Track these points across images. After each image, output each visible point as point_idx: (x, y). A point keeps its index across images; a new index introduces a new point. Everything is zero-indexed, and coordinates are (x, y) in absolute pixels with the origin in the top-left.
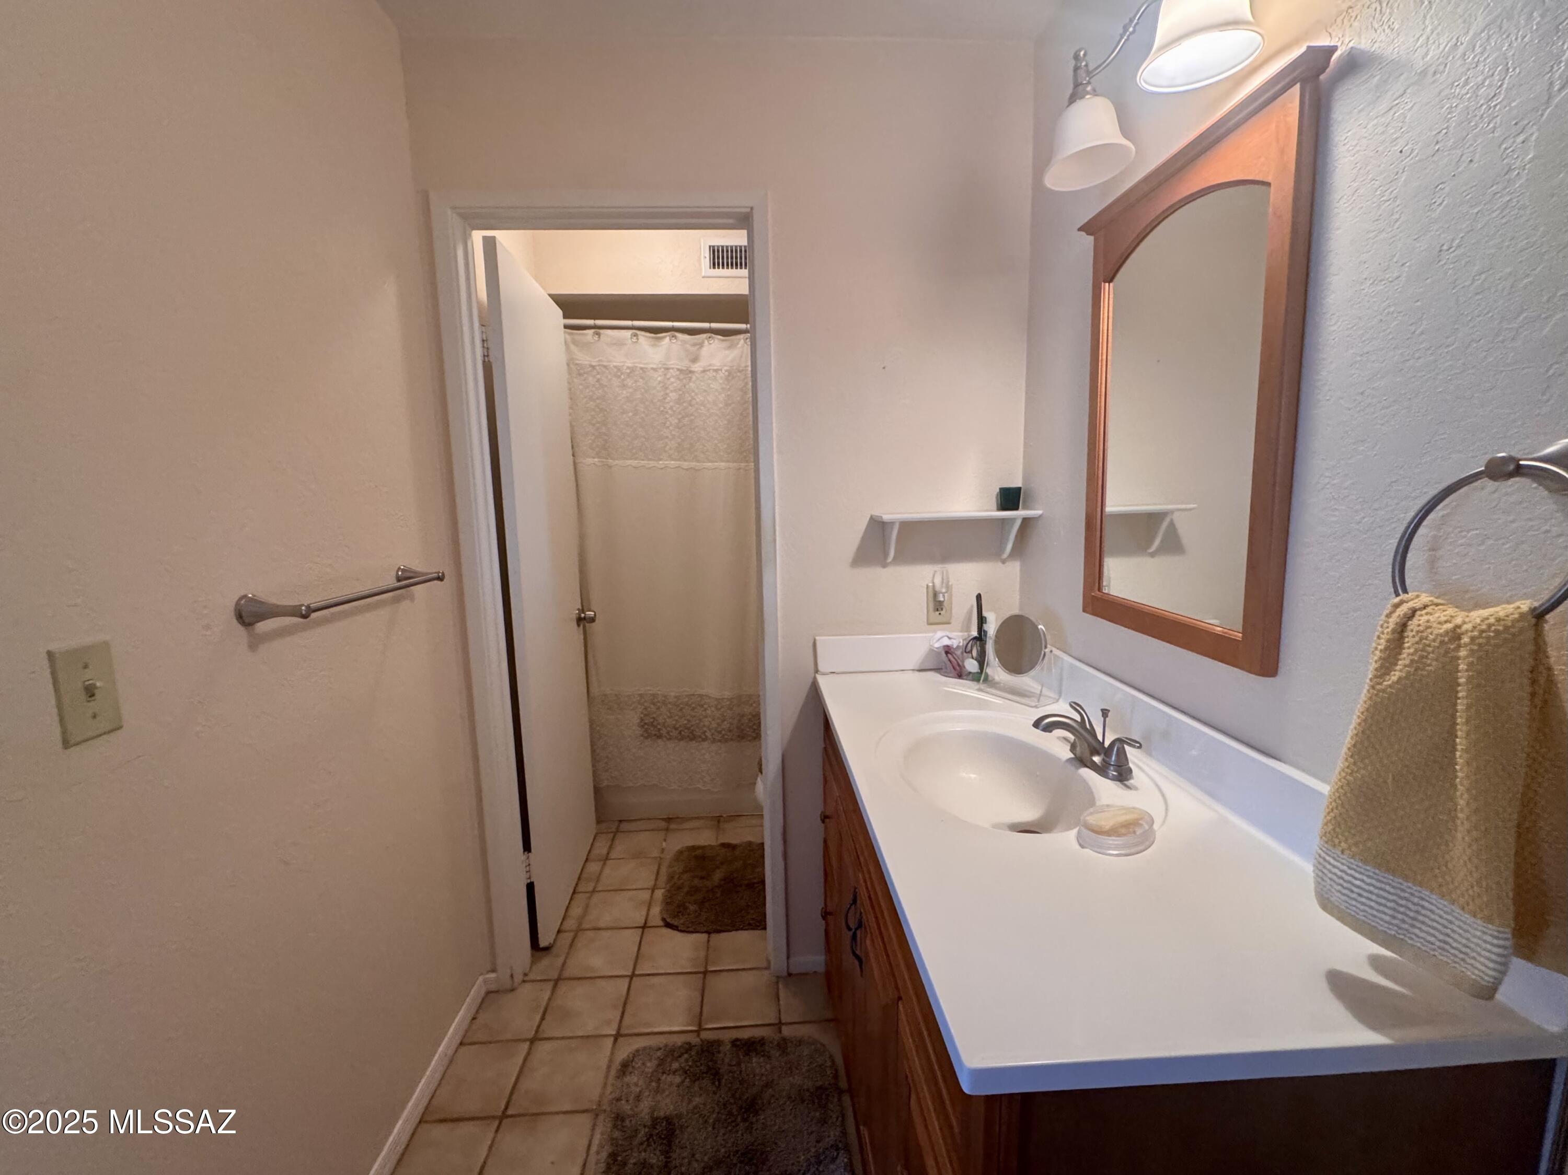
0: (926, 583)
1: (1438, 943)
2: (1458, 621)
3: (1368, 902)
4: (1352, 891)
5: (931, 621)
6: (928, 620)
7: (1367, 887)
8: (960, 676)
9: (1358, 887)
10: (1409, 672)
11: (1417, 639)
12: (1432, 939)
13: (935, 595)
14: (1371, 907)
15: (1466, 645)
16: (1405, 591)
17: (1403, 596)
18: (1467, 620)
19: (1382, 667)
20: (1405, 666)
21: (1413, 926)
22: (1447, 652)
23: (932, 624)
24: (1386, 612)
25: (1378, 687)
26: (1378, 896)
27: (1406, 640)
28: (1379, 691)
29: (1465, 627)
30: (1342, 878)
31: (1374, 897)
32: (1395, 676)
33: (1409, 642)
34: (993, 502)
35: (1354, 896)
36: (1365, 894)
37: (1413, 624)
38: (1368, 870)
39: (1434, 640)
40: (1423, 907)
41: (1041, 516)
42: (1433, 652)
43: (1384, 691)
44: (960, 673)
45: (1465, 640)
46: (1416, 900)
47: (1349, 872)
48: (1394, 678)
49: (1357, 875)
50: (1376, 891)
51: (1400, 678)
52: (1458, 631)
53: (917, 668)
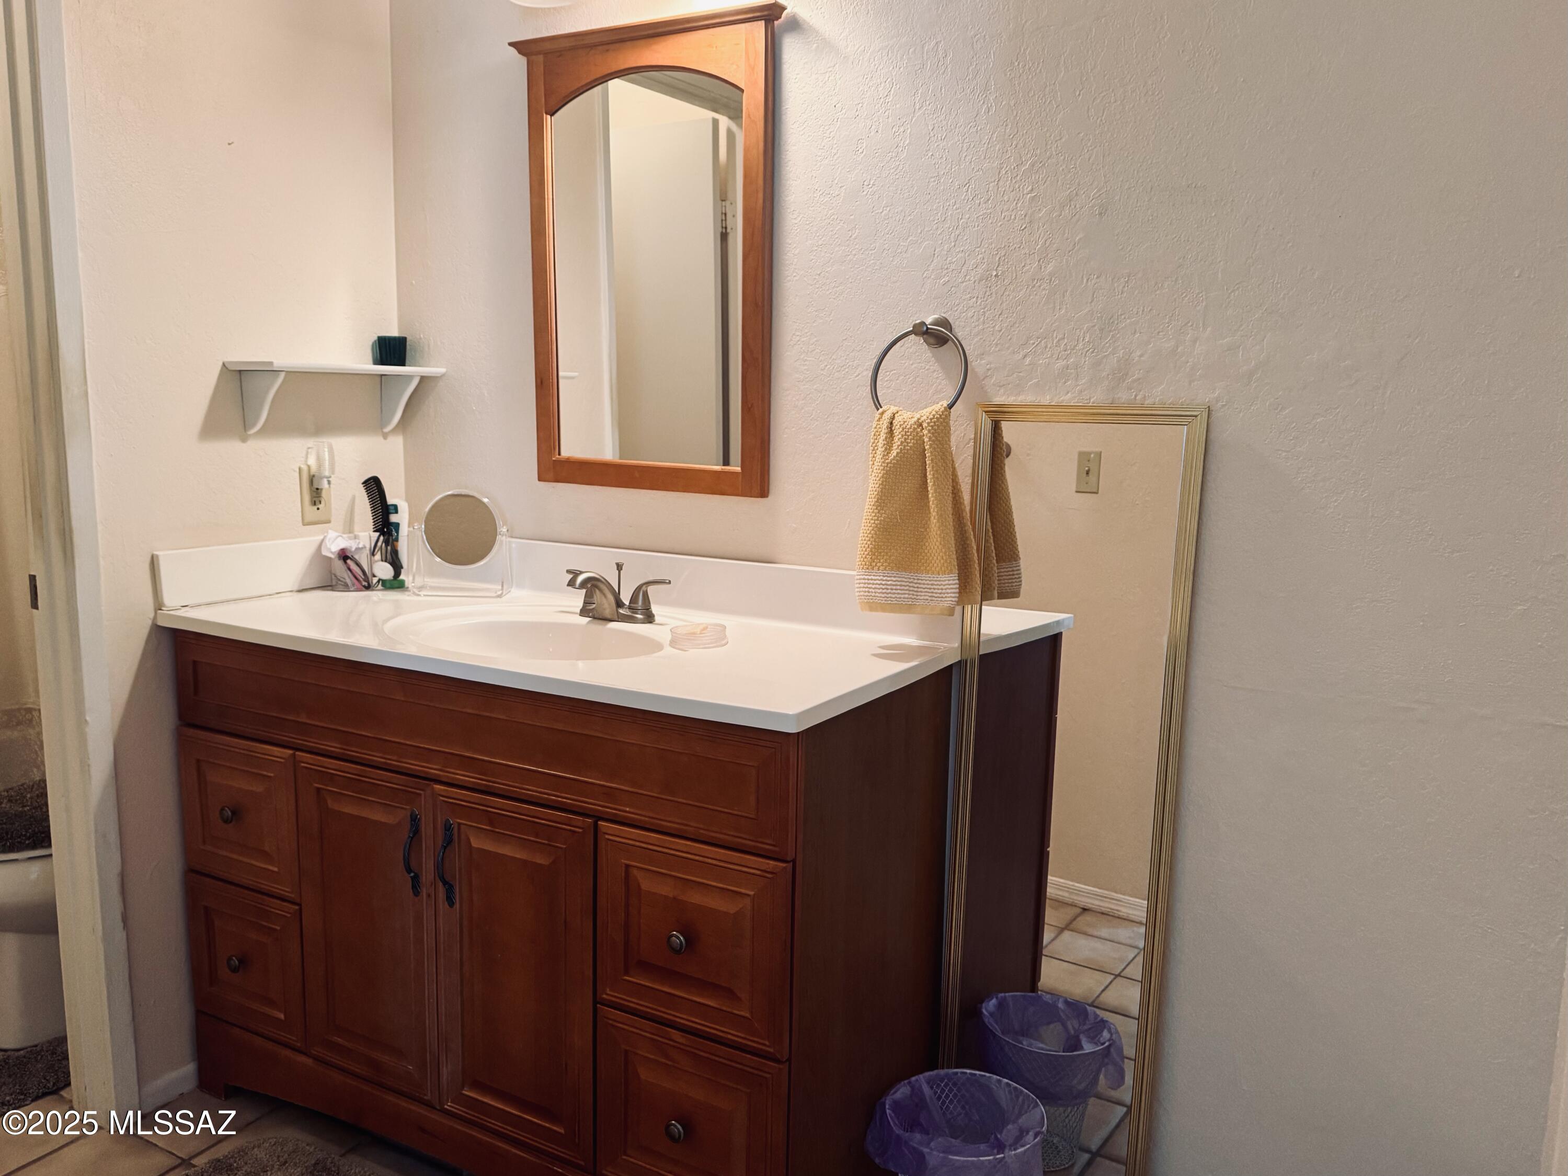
0: (298, 465)
1: (930, 598)
2: (918, 416)
3: (896, 592)
4: (888, 589)
5: (307, 520)
6: (303, 519)
7: (894, 583)
8: (368, 587)
9: (890, 585)
10: (901, 448)
11: (901, 429)
12: (927, 597)
13: (312, 479)
14: (898, 594)
15: (926, 427)
16: (881, 407)
17: (881, 410)
18: (922, 415)
19: (886, 449)
20: (899, 446)
21: (917, 596)
22: (917, 433)
23: (308, 525)
24: (877, 419)
25: (887, 461)
26: (901, 585)
27: (894, 431)
28: (888, 463)
29: (922, 419)
30: (881, 584)
31: (898, 587)
32: (894, 453)
33: (897, 431)
34: (368, 355)
35: (889, 591)
36: (894, 587)
37: (895, 422)
38: (893, 574)
39: (910, 428)
40: (920, 584)
41: (443, 375)
42: (910, 435)
43: (890, 463)
44: (366, 584)
45: (925, 425)
46: (916, 581)
47: (885, 578)
48: (895, 454)
49: (889, 579)
50: (899, 583)
51: (897, 453)
52: (920, 421)
53: (296, 588)
